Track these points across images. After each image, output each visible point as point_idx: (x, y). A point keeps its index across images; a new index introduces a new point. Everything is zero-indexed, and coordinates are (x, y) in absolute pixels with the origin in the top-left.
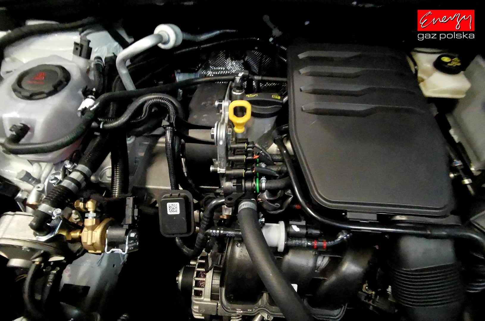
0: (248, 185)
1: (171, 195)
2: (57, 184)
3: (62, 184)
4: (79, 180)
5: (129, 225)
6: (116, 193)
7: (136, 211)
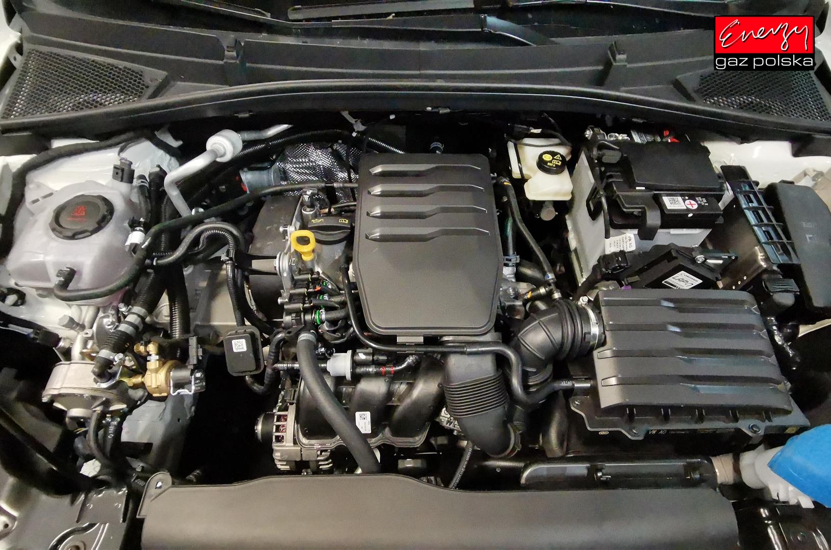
0: (308, 317)
1: (236, 332)
2: (114, 329)
3: (119, 329)
4: (136, 323)
5: (194, 365)
6: (177, 334)
7: (200, 350)
